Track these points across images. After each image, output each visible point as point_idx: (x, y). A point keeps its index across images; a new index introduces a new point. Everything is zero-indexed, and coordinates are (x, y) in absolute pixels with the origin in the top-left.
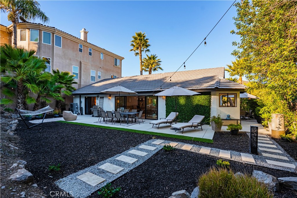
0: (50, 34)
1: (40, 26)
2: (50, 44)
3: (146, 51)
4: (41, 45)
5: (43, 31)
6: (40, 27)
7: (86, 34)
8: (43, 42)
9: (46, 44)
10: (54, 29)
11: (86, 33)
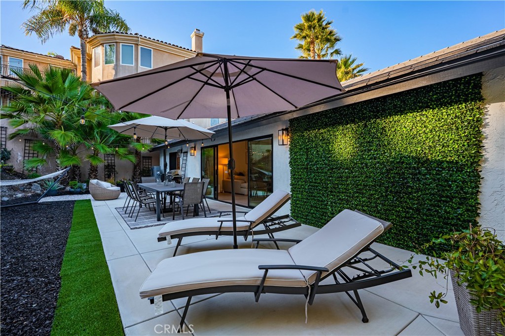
0: (132, 46)
1: (114, 35)
2: (133, 64)
3: (332, 53)
4: (118, 68)
5: (121, 44)
6: (116, 37)
7: (200, 39)
8: (121, 64)
9: (125, 66)
10: (137, 37)
11: (199, 37)
